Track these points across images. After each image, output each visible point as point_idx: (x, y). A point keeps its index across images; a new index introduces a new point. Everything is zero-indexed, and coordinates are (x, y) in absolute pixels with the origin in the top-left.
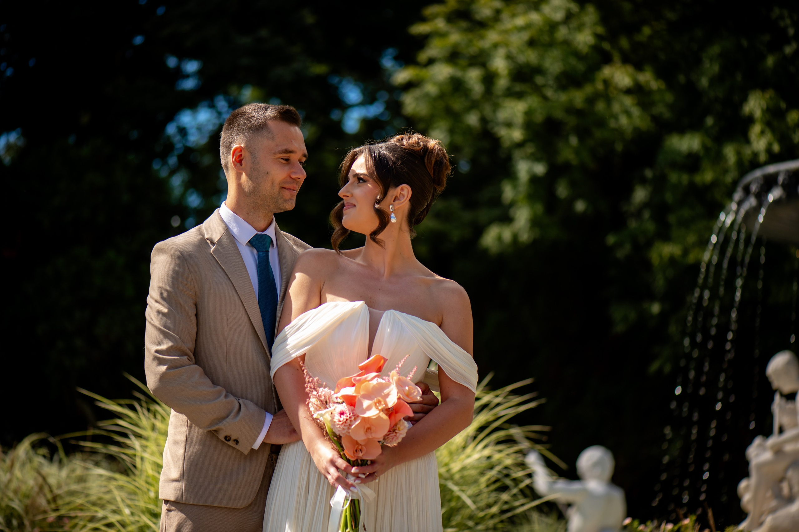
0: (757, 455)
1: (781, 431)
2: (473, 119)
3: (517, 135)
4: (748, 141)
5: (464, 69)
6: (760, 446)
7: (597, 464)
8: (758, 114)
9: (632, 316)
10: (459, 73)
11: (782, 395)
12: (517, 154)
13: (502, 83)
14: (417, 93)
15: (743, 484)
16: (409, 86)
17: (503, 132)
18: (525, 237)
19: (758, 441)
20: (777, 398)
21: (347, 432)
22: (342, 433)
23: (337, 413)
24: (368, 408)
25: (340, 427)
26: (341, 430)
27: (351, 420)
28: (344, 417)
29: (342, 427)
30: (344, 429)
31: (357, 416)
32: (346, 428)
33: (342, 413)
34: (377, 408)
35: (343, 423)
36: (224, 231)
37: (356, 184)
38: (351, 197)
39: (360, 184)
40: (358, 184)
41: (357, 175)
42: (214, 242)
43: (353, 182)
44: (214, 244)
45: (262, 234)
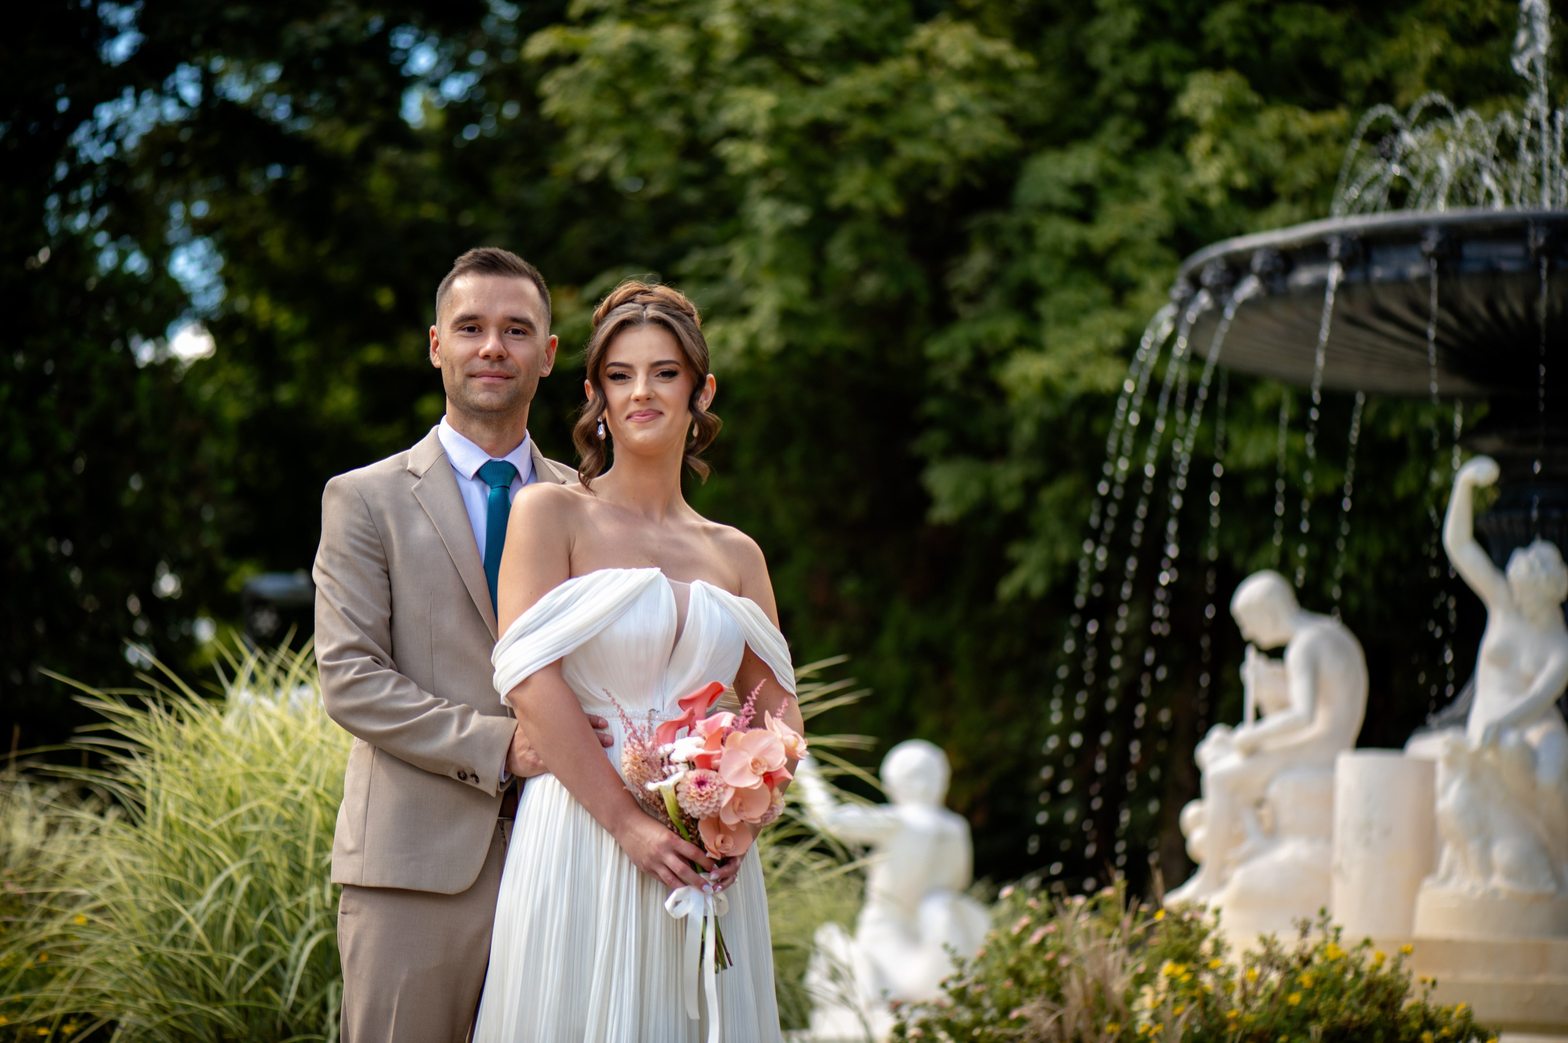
0: (1215, 759)
1: (1259, 716)
2: (669, 123)
3: (757, 154)
4: (1188, 168)
5: (654, 27)
6: (1221, 742)
7: (919, 772)
8: (1206, 115)
9: (974, 491)
10: (643, 36)
11: (1260, 650)
12: (756, 187)
13: (724, 54)
14: (564, 74)
15: (1191, 812)
16: (553, 61)
17: (729, 149)
18: (770, 342)
19: (1217, 734)
20: (1251, 655)
21: (713, 812)
22: (703, 814)
23: (691, 783)
24: (741, 772)
25: (701, 805)
26: (703, 809)
27: (719, 794)
28: (707, 789)
29: (706, 804)
30: (708, 808)
31: (727, 787)
32: (712, 806)
33: (701, 783)
34: (755, 773)
35: (707, 798)
36: (436, 458)
37: (653, 378)
38: (653, 399)
39: (661, 379)
40: (657, 378)
41: (659, 363)
42: (420, 476)
43: (648, 374)
44: (420, 478)
45: (501, 460)
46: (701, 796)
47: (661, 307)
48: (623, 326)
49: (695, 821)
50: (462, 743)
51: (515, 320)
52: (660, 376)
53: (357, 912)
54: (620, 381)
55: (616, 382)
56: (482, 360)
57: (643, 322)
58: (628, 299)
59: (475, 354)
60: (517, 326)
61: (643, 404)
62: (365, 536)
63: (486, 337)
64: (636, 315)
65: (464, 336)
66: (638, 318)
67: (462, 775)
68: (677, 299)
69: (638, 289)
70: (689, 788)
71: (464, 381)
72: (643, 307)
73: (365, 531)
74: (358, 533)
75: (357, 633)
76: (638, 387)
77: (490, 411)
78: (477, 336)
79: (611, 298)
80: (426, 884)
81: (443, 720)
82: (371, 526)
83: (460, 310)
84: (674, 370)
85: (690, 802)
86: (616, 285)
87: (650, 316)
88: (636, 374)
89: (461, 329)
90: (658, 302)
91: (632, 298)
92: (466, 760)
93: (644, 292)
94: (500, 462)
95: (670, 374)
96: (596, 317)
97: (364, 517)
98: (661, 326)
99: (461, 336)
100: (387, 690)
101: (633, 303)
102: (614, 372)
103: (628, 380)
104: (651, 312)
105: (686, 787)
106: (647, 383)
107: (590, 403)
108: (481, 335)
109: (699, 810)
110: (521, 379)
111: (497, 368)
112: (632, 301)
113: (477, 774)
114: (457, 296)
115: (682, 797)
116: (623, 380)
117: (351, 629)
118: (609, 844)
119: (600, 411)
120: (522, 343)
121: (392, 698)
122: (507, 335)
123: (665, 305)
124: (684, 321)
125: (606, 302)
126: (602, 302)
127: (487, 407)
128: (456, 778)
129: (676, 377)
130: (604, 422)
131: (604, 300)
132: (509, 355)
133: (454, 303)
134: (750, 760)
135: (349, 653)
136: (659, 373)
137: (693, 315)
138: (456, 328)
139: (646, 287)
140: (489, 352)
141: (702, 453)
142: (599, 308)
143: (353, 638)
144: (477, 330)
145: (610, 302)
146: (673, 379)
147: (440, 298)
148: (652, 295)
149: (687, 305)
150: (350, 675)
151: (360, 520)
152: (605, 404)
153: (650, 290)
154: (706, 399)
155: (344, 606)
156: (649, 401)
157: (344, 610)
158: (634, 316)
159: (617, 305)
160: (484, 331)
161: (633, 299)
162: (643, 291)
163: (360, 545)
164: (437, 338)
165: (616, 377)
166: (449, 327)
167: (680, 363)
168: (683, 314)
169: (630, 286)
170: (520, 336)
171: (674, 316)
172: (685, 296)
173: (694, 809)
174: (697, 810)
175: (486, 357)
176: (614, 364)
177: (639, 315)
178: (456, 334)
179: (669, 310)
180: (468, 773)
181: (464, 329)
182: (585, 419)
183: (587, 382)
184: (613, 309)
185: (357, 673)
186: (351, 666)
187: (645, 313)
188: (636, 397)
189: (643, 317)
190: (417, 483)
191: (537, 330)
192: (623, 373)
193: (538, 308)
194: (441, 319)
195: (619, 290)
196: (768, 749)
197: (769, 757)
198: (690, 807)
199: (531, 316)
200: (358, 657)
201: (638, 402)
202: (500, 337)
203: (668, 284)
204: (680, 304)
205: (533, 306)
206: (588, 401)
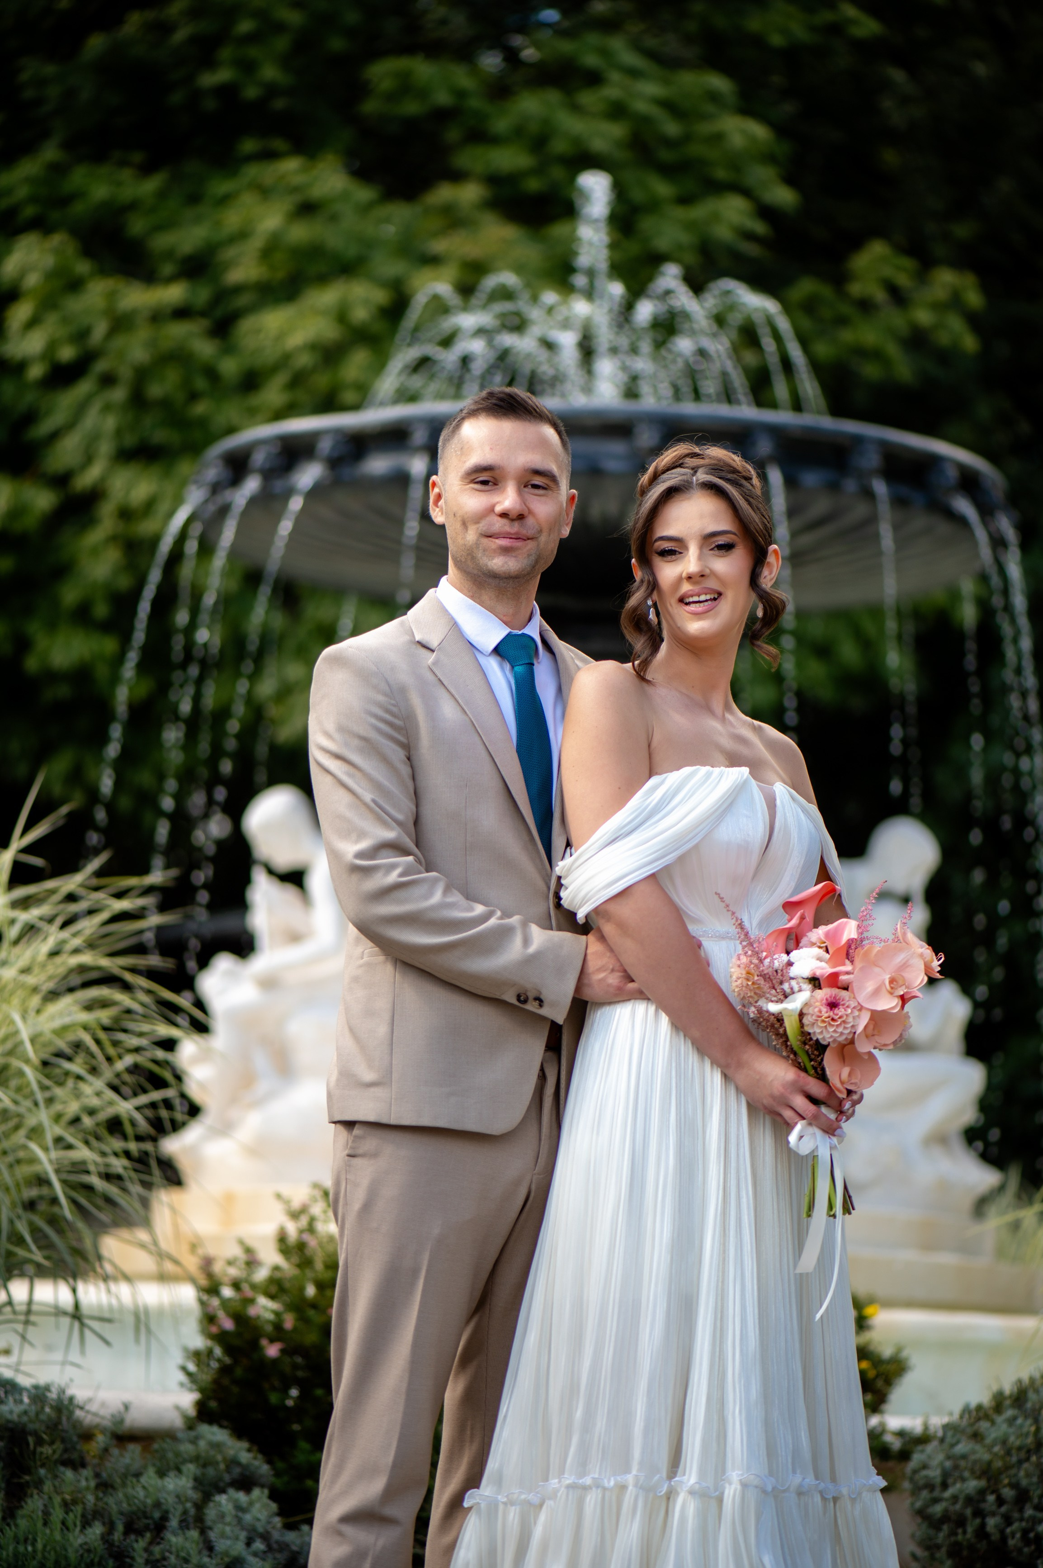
0: (223, 992)
6: (229, 973)
19: (223, 963)
20: (261, 878)
21: (846, 1039)
22: (835, 1041)
23: (822, 1005)
24: (876, 992)
25: (835, 1031)
26: (836, 1035)
27: (854, 1018)
28: (840, 1011)
29: (840, 1030)
30: (842, 1034)
31: (861, 1008)
32: (847, 1032)
33: (833, 1005)
34: (891, 994)
35: (840, 1024)
36: (449, 628)
37: (706, 551)
38: (708, 576)
39: (716, 552)
40: (712, 552)
41: (714, 534)
42: (433, 648)
43: (701, 548)
44: (433, 651)
45: (520, 633)
46: (833, 1020)
47: (713, 471)
48: (671, 493)
49: (821, 1048)
50: (530, 960)
51: (537, 472)
52: (716, 549)
53: (374, 1155)
54: (669, 558)
55: (665, 559)
56: (499, 519)
57: (692, 488)
58: (676, 464)
59: (491, 510)
60: (538, 480)
61: (695, 583)
62: (388, 717)
63: (503, 490)
64: (684, 481)
65: (477, 490)
66: (686, 484)
67: (522, 998)
68: (731, 461)
69: (687, 451)
70: (820, 1011)
71: (477, 540)
72: (692, 472)
73: (387, 711)
74: (380, 713)
75: (392, 829)
76: (690, 563)
77: (506, 578)
78: (492, 490)
79: (657, 463)
80: (470, 1125)
81: (503, 934)
82: (394, 705)
83: (475, 459)
84: (731, 541)
85: (822, 1027)
86: (662, 449)
87: (700, 481)
88: (686, 548)
89: (473, 481)
90: (710, 465)
91: (681, 461)
92: (531, 981)
93: (694, 455)
94: (519, 635)
95: (727, 547)
96: (641, 486)
97: (385, 695)
98: (713, 491)
99: (474, 489)
100: (437, 897)
101: (682, 467)
102: (662, 547)
103: (678, 556)
104: (702, 476)
105: (816, 1010)
106: (700, 557)
107: (636, 584)
108: (497, 488)
109: (831, 1037)
110: (543, 538)
111: (515, 528)
112: (681, 466)
113: (542, 997)
114: (468, 442)
115: (811, 1020)
116: (674, 556)
117: (384, 824)
118: (715, 1079)
119: (649, 591)
120: (543, 499)
121: (443, 906)
122: (526, 489)
123: (718, 468)
124: (741, 485)
125: (651, 470)
126: (647, 469)
127: (504, 573)
128: (514, 1001)
129: (734, 550)
130: (655, 605)
131: (650, 466)
132: (530, 512)
133: (465, 450)
134: (887, 978)
135: (384, 852)
136: (713, 546)
137: (751, 479)
138: (468, 481)
139: (697, 450)
140: (509, 510)
141: (770, 634)
142: (645, 476)
143: (390, 835)
144: (490, 483)
145: (656, 468)
146: (730, 552)
147: (444, 444)
148: (703, 458)
149: (744, 467)
150: (393, 877)
151: (381, 698)
152: (654, 586)
153: (701, 453)
154: (771, 573)
155: (374, 797)
156: (703, 578)
157: (374, 801)
158: (682, 483)
159: (664, 472)
160: (500, 485)
161: (682, 464)
162: (692, 454)
163: (382, 726)
164: (440, 489)
165: (664, 553)
166: (458, 478)
167: (737, 533)
168: (738, 478)
169: (678, 449)
170: (541, 492)
171: (728, 480)
172: (741, 457)
173: (823, 1033)
174: (829, 1036)
175: (504, 515)
176: (662, 538)
177: (687, 481)
178: (468, 486)
179: (723, 474)
180: (531, 995)
181: (477, 483)
182: (633, 601)
183: (633, 560)
184: (659, 475)
185: (401, 875)
186: (393, 867)
187: (694, 478)
188: (688, 574)
189: (692, 483)
190: (431, 658)
191: (560, 485)
192: (673, 548)
193: (561, 459)
194: (446, 469)
195: (666, 453)
196: (904, 966)
197: (907, 975)
198: (822, 1033)
199: (554, 468)
200: (395, 857)
201: (691, 580)
202: (520, 492)
203: (721, 445)
204: (736, 466)
205: (556, 456)
206: (635, 581)
